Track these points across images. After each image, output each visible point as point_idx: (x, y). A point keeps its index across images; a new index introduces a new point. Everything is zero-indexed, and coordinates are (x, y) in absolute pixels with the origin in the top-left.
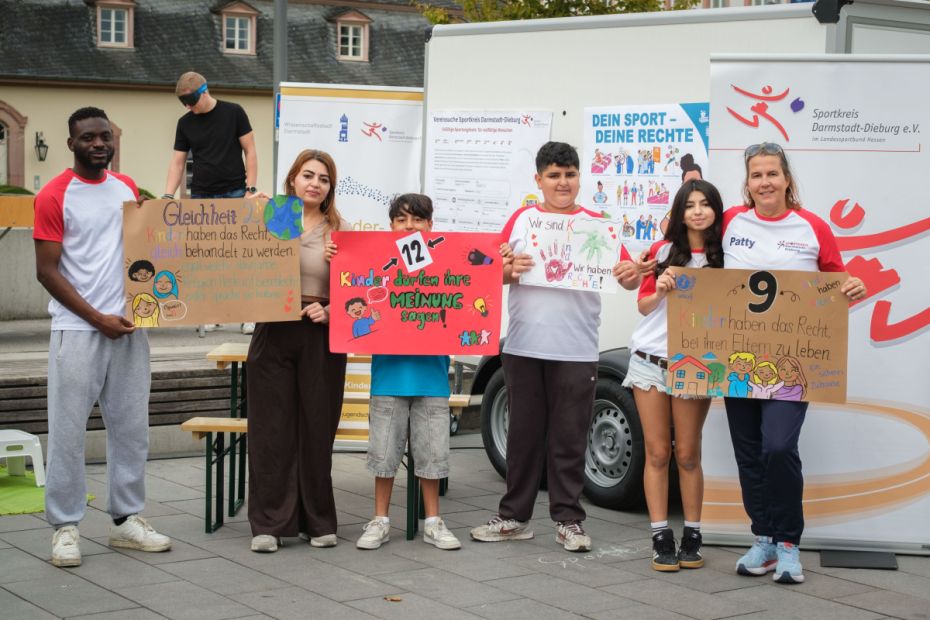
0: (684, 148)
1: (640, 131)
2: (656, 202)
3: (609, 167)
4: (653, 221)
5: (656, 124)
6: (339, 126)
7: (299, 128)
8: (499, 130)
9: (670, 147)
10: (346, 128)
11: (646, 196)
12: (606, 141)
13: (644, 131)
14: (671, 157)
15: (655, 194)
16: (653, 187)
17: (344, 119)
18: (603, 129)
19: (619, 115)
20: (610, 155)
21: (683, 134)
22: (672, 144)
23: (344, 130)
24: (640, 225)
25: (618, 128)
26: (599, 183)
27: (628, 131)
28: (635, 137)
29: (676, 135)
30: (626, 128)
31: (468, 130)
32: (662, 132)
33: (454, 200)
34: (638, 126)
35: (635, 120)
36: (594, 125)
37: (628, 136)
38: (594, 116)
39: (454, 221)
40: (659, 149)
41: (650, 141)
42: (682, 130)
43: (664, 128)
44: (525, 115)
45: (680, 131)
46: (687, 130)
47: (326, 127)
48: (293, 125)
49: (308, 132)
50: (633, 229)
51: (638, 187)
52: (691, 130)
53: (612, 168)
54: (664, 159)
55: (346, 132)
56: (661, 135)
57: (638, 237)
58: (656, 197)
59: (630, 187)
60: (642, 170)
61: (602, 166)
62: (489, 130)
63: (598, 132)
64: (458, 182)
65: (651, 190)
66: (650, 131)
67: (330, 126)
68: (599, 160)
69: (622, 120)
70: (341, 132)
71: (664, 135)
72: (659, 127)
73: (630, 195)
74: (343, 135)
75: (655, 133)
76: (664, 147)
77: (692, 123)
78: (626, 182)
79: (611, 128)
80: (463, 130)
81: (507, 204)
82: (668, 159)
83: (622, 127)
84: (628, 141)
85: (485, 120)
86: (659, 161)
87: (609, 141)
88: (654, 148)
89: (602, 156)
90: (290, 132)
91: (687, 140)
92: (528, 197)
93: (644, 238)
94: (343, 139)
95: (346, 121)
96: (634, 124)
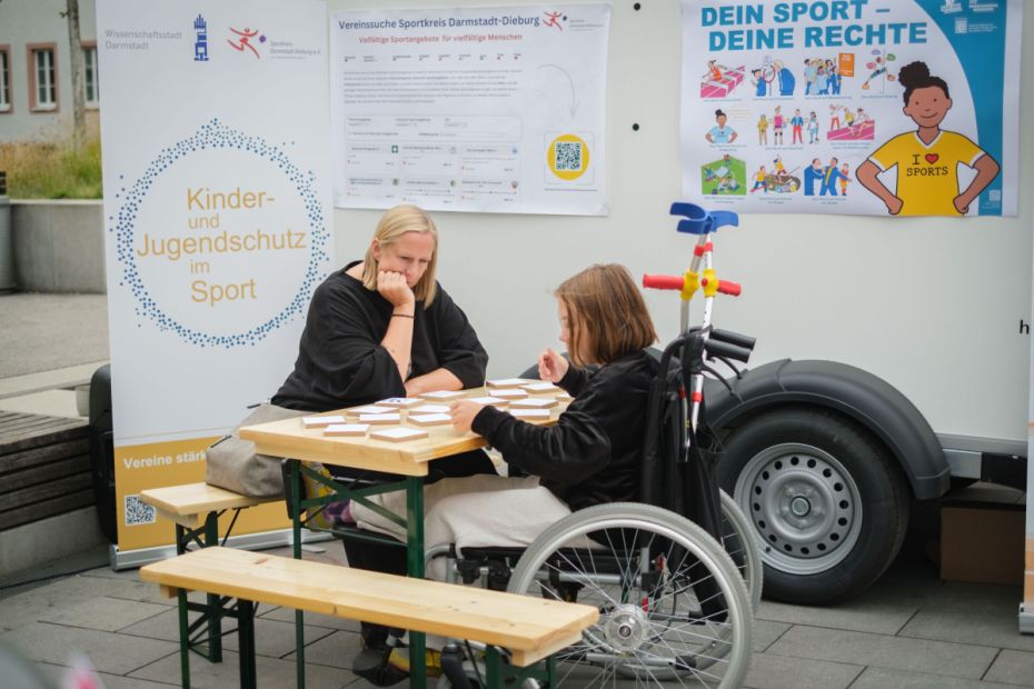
0: (907, 54)
1: (808, 30)
2: (849, 137)
3: (739, 88)
4: (840, 167)
5: (845, 16)
6: (192, 36)
7: (130, 40)
8: (491, 37)
9: (876, 52)
10: (204, 37)
11: (825, 127)
12: (732, 47)
13: (819, 30)
14: (879, 67)
15: (845, 125)
16: (841, 115)
17: (200, 24)
18: (726, 29)
19: (761, 8)
20: (742, 68)
21: (905, 33)
22: (881, 48)
23: (201, 42)
24: (811, 174)
25: (760, 26)
26: (719, 113)
27: (781, 31)
28: (799, 38)
29: (890, 34)
30: (777, 26)
31: (419, 40)
32: (859, 29)
33: (395, 149)
34: (805, 20)
35: (796, 13)
36: (705, 23)
37: (781, 38)
38: (705, 11)
39: (396, 182)
40: (852, 56)
41: (829, 43)
42: (904, 26)
43: (863, 23)
44: (551, 12)
45: (897, 27)
46: (913, 26)
47: (173, 36)
48: (118, 35)
49: (145, 46)
50: (797, 180)
51: (805, 115)
52: (924, 25)
53: (747, 87)
54: (862, 72)
55: (204, 45)
56: (854, 35)
57: (809, 191)
58: (846, 130)
59: (787, 115)
60: (815, 88)
61: (725, 87)
62: (471, 38)
63: (713, 35)
64: (402, 122)
65: (835, 120)
66: (829, 29)
67: (179, 35)
68: (717, 77)
69: (769, 14)
70: (198, 45)
71: (863, 34)
72: (852, 21)
73: (788, 130)
74: (201, 50)
75: (843, 32)
76: (863, 54)
77: (925, 13)
78: (778, 109)
79: (744, 27)
80: (411, 40)
81: (515, 151)
82: (872, 71)
83: (769, 23)
84: (781, 45)
85: (459, 23)
86: (852, 75)
87: (741, 48)
88: (841, 55)
89: (722, 71)
90: (116, 46)
91: (913, 40)
92: (561, 138)
93: (823, 193)
94: (201, 57)
95: (204, 27)
96: (795, 19)
